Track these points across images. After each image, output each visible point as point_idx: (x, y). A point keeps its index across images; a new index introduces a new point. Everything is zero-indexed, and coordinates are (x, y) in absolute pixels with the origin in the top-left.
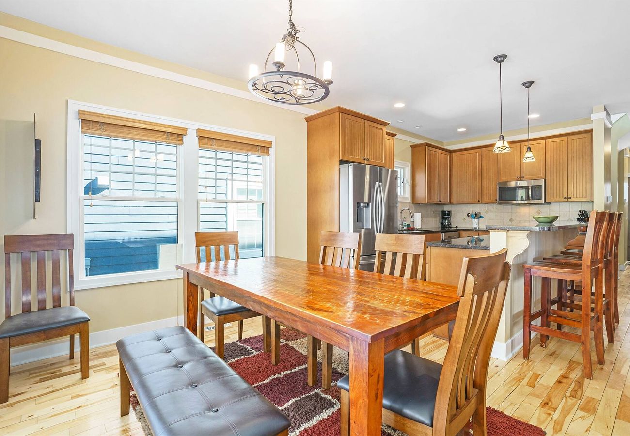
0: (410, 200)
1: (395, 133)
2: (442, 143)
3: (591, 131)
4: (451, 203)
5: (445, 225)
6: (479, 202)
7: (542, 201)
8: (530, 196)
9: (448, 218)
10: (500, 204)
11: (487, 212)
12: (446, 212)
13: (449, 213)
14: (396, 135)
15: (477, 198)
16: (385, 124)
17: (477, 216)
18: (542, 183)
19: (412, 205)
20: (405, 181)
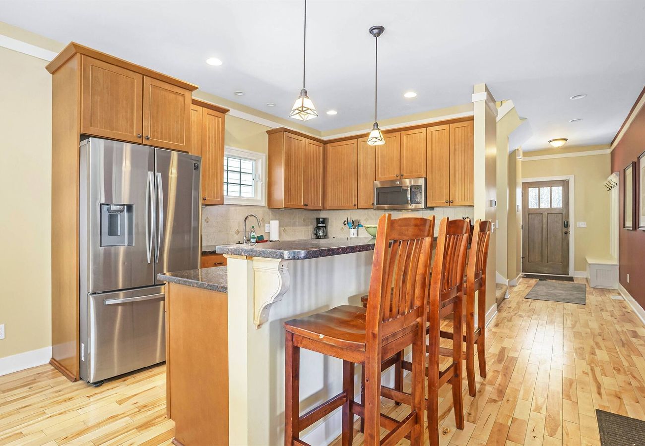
0: (263, 202)
1: (227, 108)
2: (319, 133)
3: (471, 119)
4: (324, 209)
5: (320, 236)
6: (356, 207)
7: (422, 206)
8: (409, 199)
9: (322, 227)
10: (378, 209)
11: (366, 220)
12: (321, 220)
13: (325, 221)
14: (228, 111)
15: (352, 202)
16: (191, 88)
17: (356, 225)
18: (421, 182)
19: (267, 210)
20: (257, 179)
